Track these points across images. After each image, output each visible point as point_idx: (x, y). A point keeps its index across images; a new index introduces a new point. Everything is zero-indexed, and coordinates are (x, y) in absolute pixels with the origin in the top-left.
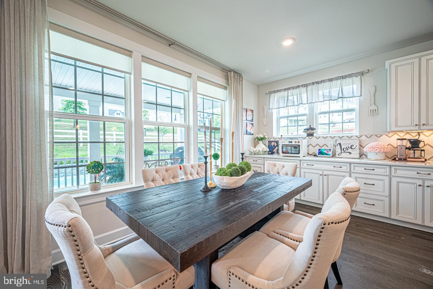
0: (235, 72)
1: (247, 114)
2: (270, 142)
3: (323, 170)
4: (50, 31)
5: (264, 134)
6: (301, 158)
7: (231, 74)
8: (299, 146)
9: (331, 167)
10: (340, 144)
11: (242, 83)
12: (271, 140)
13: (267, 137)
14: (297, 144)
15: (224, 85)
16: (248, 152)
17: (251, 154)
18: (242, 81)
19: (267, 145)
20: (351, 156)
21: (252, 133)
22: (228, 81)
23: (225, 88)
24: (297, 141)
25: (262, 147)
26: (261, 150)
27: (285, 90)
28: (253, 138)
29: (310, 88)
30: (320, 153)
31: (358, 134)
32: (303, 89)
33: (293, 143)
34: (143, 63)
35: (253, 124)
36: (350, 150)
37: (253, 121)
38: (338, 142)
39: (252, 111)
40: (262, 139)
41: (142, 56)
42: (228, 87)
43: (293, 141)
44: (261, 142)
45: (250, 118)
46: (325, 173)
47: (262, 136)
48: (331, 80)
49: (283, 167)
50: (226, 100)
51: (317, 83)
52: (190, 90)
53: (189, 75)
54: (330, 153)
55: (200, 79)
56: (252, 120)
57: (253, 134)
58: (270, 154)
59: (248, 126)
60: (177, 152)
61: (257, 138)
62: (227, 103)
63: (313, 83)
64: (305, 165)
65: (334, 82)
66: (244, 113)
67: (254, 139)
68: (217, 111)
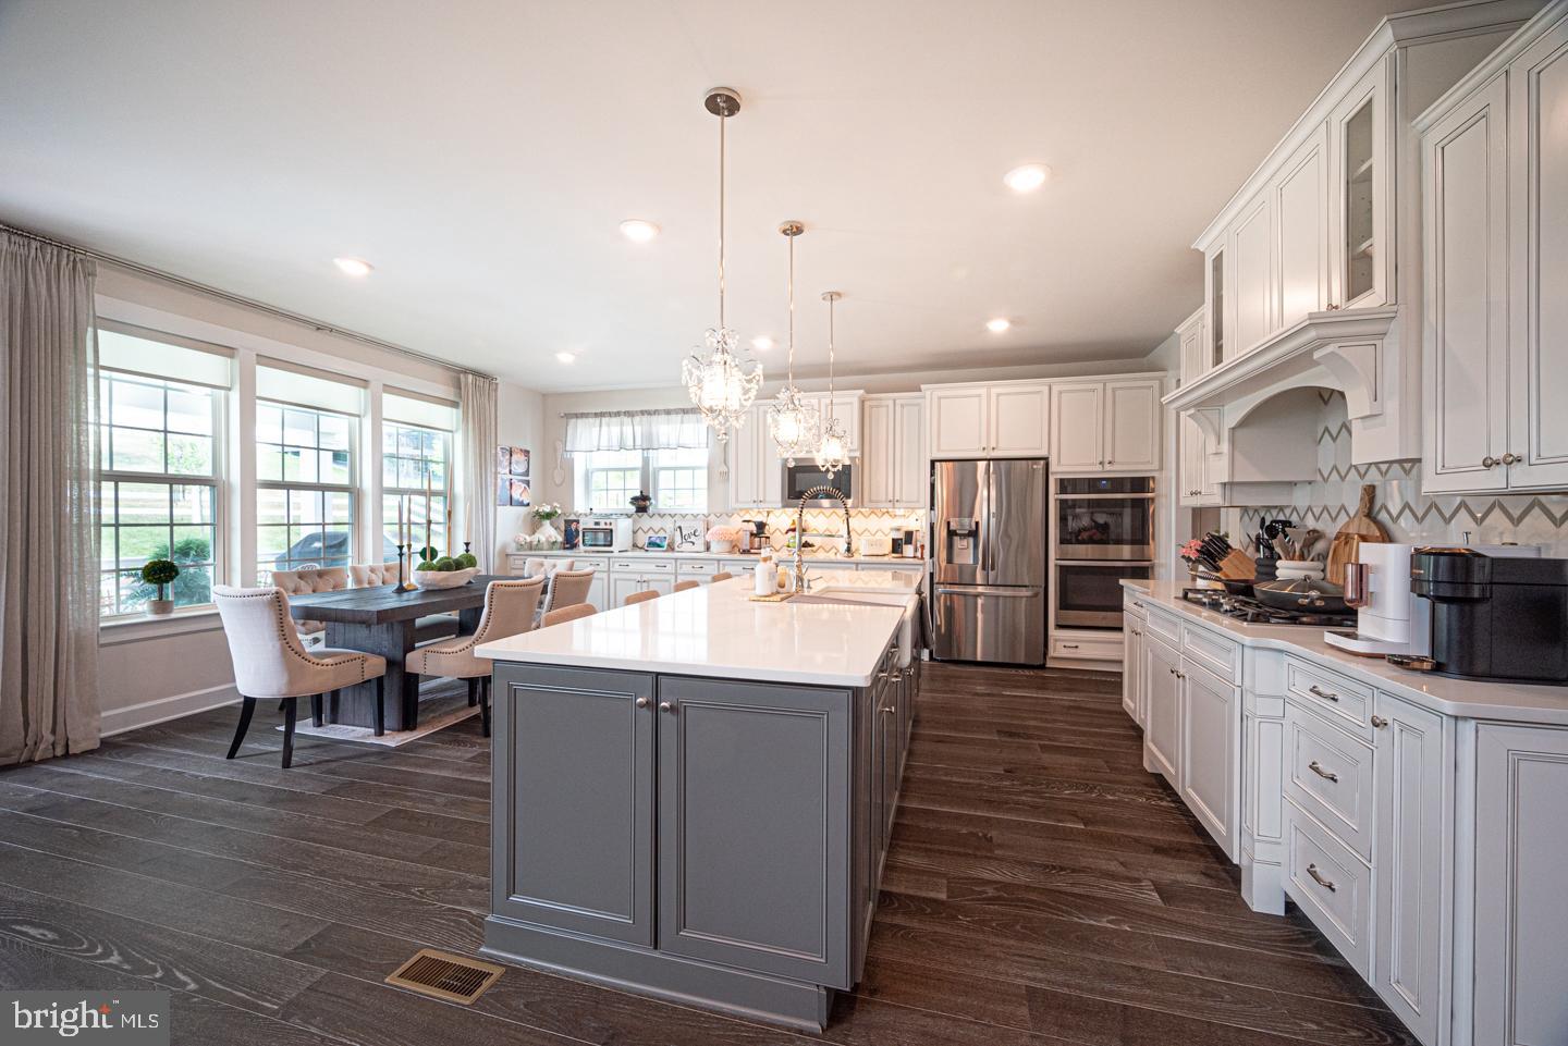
0: (477, 374)
1: (513, 461)
2: (568, 522)
3: (641, 573)
4: (100, 332)
5: (555, 504)
6: (616, 554)
7: (467, 379)
8: (611, 531)
9: (652, 567)
10: (680, 528)
11: (496, 396)
12: (570, 518)
13: (559, 512)
14: (608, 527)
15: (452, 398)
16: (514, 545)
17: (518, 550)
18: (496, 390)
19: (563, 528)
20: (695, 548)
21: (525, 502)
22: (460, 389)
23: (454, 404)
24: (608, 521)
25: (549, 533)
26: (543, 539)
27: (596, 415)
28: (529, 513)
29: (637, 419)
30: (652, 544)
31: (706, 512)
32: (627, 420)
33: (602, 526)
34: (258, 368)
35: (528, 483)
36: (693, 539)
37: (528, 475)
38: (677, 525)
39: (527, 453)
40: (549, 516)
41: (258, 355)
42: (461, 404)
43: (602, 522)
44: (547, 523)
45: (520, 469)
46: (645, 577)
47: (547, 509)
48: (668, 412)
49: (554, 566)
50: (457, 430)
51: (649, 413)
52: (365, 412)
53: (364, 383)
54: (666, 544)
55: (389, 389)
56: (527, 473)
57: (528, 505)
58: (567, 548)
59: (514, 487)
60: (307, 550)
61: (537, 513)
62: (459, 437)
63: (643, 413)
64: (617, 565)
65: (673, 417)
66: (504, 460)
67: (531, 516)
68: (436, 453)
